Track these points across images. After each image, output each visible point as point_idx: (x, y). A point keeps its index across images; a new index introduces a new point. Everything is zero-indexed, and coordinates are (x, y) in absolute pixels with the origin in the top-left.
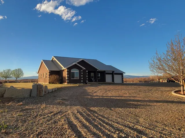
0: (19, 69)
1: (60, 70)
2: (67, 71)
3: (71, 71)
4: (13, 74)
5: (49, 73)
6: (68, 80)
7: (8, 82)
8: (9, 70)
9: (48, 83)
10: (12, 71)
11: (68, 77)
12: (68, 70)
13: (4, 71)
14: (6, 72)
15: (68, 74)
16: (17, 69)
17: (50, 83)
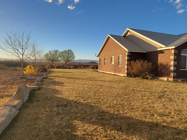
0: (69, 51)
1: (147, 52)
2: (175, 54)
3: (182, 54)
4: (61, 56)
5: (128, 56)
6: (174, 71)
7: (55, 67)
8: (56, 51)
9: (126, 75)
10: (60, 53)
11: (174, 66)
12: (177, 52)
13: (50, 52)
14: (52, 54)
15: (175, 60)
16: (67, 50)
17: (129, 75)
